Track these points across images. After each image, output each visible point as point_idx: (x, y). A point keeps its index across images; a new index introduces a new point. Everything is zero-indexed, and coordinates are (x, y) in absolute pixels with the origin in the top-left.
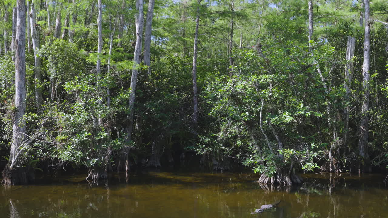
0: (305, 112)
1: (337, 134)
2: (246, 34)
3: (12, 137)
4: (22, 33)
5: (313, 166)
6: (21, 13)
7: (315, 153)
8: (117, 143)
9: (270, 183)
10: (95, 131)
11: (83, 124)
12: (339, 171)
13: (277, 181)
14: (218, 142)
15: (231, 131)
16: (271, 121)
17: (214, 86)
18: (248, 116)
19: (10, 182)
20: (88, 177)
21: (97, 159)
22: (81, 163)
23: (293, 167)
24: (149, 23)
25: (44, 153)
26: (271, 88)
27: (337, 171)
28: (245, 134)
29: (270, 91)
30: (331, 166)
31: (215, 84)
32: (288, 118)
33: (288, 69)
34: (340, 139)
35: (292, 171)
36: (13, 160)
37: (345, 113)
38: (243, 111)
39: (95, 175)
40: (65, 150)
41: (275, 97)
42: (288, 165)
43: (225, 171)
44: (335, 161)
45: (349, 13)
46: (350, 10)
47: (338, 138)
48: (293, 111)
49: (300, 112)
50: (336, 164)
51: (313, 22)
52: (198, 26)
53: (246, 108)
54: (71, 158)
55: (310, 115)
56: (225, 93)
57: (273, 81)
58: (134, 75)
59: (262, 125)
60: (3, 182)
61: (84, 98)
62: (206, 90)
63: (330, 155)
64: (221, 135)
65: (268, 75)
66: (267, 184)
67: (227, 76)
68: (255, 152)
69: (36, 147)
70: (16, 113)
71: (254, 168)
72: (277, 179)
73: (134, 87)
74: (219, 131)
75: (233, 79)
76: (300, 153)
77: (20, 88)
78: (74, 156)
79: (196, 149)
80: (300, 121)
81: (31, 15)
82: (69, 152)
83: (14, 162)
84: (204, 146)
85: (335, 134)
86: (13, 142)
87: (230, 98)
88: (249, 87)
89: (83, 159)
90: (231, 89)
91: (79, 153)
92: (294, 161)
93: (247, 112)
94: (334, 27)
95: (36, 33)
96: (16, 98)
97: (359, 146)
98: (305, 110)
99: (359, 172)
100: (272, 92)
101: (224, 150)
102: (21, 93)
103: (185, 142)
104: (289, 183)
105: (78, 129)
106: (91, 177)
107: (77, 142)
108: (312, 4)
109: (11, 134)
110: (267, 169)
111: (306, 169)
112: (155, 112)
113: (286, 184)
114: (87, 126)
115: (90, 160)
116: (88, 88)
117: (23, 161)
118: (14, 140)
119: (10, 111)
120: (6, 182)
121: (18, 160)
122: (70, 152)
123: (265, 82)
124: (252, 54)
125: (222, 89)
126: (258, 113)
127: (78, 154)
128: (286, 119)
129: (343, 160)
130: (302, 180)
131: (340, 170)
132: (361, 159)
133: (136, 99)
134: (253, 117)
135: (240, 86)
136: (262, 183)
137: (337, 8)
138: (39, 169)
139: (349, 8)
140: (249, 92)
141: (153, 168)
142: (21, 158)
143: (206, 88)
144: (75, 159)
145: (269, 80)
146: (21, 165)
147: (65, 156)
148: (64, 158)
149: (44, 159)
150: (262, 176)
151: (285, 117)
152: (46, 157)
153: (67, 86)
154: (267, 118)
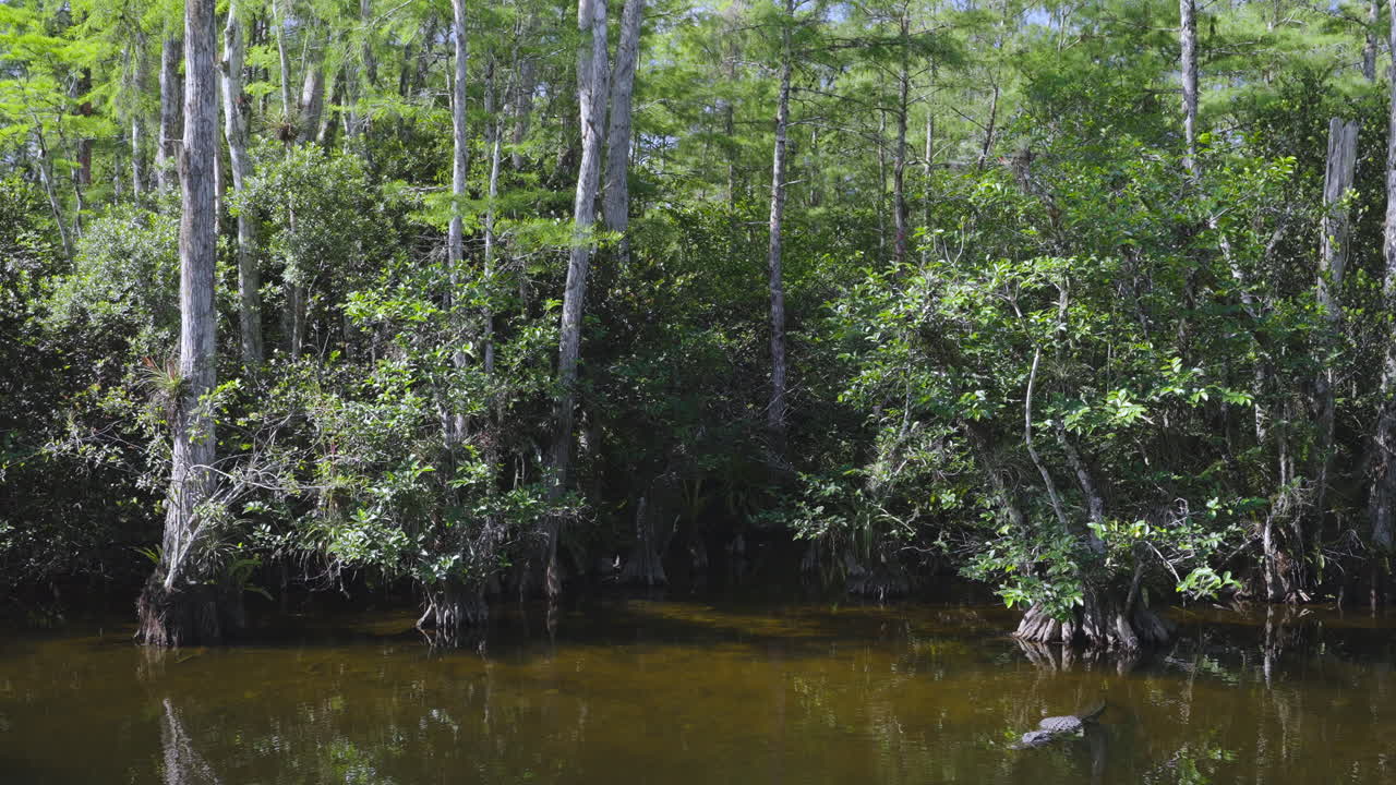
0: (1189, 387)
1: (1292, 465)
2: (946, 120)
3: (169, 482)
4: (203, 128)
5: (1218, 580)
6: (200, 57)
7: (1213, 535)
8: (524, 500)
9: (1060, 638)
10: (449, 460)
11: (407, 435)
12: (1299, 598)
13: (1084, 633)
14: (868, 495)
15: (914, 457)
16: (1067, 422)
17: (861, 301)
18: (982, 405)
19: (164, 636)
20: (423, 619)
21: (456, 557)
22: (400, 569)
23: (1142, 582)
24: (623, 86)
25: (279, 538)
26: (1063, 306)
27: (1294, 597)
28: (966, 468)
29: (1061, 315)
30: (1269, 578)
31: (864, 294)
32: (1125, 409)
33: (1128, 237)
34: (1304, 484)
35: (1138, 597)
36: (174, 561)
37: (1320, 391)
38: (965, 388)
39: (447, 613)
40: (346, 525)
41: (1078, 336)
42: (1122, 577)
43: (892, 597)
44: (1284, 561)
45: (1323, 39)
46: (1325, 26)
47: (1297, 481)
48: (1140, 383)
49: (1170, 388)
50: (1287, 574)
51: (1195, 72)
52: (787, 93)
53: (974, 375)
54: (369, 554)
55: (1206, 397)
56: (901, 323)
57: (1072, 280)
58: (577, 266)
59: (1033, 435)
60: (142, 637)
61: (413, 346)
62: (834, 315)
63: (1267, 542)
64: (879, 472)
65: (1054, 259)
66: (1048, 642)
67: (909, 266)
68: (1005, 530)
69: (251, 514)
70: (185, 401)
71: (1001, 586)
72: (1084, 627)
73: (576, 306)
74: (872, 457)
75: (930, 275)
76: (1168, 534)
77: (197, 314)
78: (379, 547)
79: (790, 520)
80: (1166, 422)
81: (226, 67)
82: (361, 533)
83: (178, 566)
84: (819, 509)
85: (1287, 465)
86: (176, 499)
87: (920, 340)
88: (986, 303)
89: (408, 556)
90: (920, 310)
91: (395, 537)
92: (1144, 561)
93: (979, 389)
94: (1266, 88)
95: (242, 126)
96: (184, 350)
97: (1371, 510)
98: (1185, 380)
99: (1373, 601)
100: (1066, 319)
101: (887, 526)
102: (200, 332)
103: (742, 497)
104: (1129, 641)
105: (388, 455)
106: (432, 617)
107: (388, 498)
108: (1193, 7)
109: (167, 473)
110: (1051, 590)
111: (1193, 590)
112: (648, 394)
113: (1116, 645)
114: (419, 444)
115: (432, 559)
116: (424, 310)
117: (206, 565)
118: (175, 491)
119: (163, 393)
120: (148, 635)
121: (188, 562)
122: (366, 532)
123: (1042, 285)
124: (999, 187)
125: (892, 311)
126: (1019, 392)
127: (392, 539)
128: (1118, 415)
129: (1313, 558)
130: (1173, 629)
131: (1303, 594)
132: (1380, 555)
133: (584, 351)
134: (1001, 406)
135: (954, 297)
136: (1030, 640)
137: (1278, 19)
138: (260, 590)
139: (1322, 21)
140: (986, 321)
141: (638, 587)
142: (201, 555)
143: (836, 308)
144: (381, 558)
145: (1056, 279)
146: (201, 577)
147: (348, 544)
148: (345, 554)
149: (276, 557)
150: (1028, 615)
151: (1114, 406)
152: (284, 550)
153: (354, 305)
154: (1051, 410)
